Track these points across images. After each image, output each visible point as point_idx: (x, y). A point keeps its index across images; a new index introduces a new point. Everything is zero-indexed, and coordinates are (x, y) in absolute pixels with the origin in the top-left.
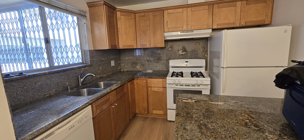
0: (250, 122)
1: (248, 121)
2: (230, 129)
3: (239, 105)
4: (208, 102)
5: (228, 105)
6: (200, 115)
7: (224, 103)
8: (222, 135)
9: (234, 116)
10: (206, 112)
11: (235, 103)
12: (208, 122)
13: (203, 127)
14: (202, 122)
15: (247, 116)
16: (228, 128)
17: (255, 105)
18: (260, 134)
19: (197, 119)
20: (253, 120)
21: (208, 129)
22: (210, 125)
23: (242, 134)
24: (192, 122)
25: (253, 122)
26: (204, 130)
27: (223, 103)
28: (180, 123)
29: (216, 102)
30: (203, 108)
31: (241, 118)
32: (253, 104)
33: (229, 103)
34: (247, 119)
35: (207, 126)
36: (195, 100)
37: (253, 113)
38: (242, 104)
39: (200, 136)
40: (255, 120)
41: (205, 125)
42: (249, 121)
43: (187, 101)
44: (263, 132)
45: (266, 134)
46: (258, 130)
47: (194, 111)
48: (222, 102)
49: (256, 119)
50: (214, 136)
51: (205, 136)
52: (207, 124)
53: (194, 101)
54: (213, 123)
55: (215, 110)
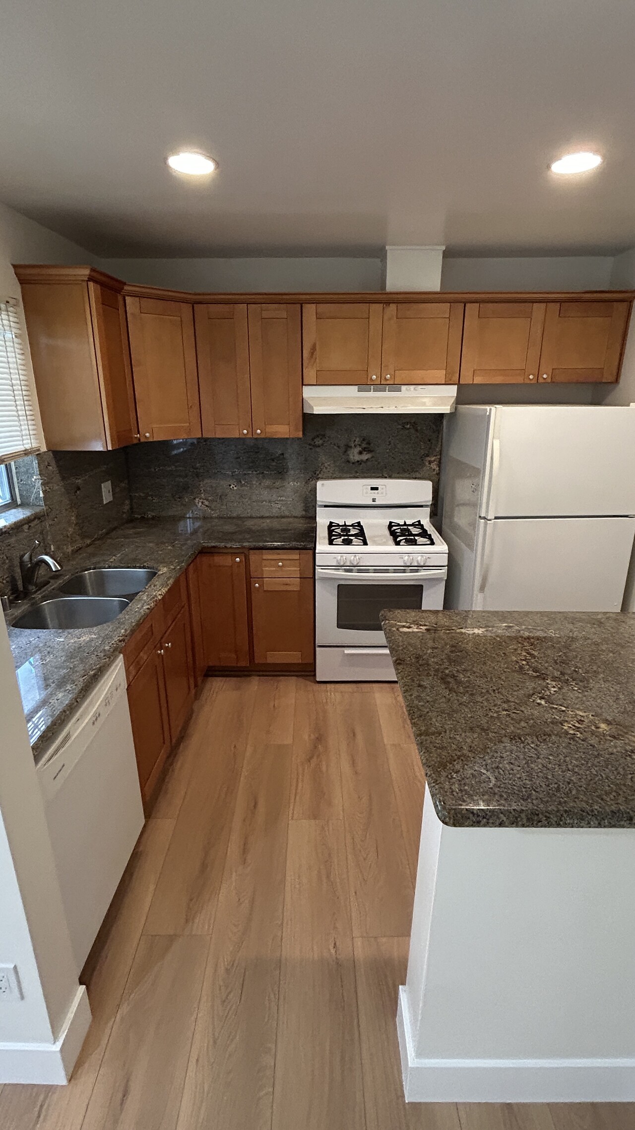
0: (528, 664)
1: (524, 662)
2: (494, 680)
3: (514, 632)
4: (453, 630)
5: (492, 633)
6: (442, 659)
7: (485, 629)
8: (482, 689)
9: (503, 655)
10: (452, 652)
11: (506, 628)
12: (458, 671)
13: (450, 680)
14: (447, 671)
15: (525, 654)
16: (491, 678)
17: (542, 630)
18: (540, 682)
19: (437, 667)
20: (533, 660)
21: (459, 683)
22: (462, 676)
23: (513, 684)
24: (430, 672)
25: (532, 663)
26: (453, 684)
27: (483, 630)
28: (410, 677)
29: (469, 629)
30: (446, 644)
31: (514, 658)
32: (539, 628)
33: (494, 631)
34: (523, 660)
35: (457, 678)
36: (426, 627)
37: (535, 648)
38: (519, 631)
39: (449, 695)
40: (536, 661)
41: (454, 676)
42: (527, 662)
43: (410, 630)
44: (544, 679)
45: (547, 681)
46: (538, 676)
47: (429, 651)
48: (481, 627)
49: (538, 658)
50: (470, 692)
51: (456, 693)
52: (456, 675)
53: (424, 628)
54: (467, 671)
55: (469, 647)
